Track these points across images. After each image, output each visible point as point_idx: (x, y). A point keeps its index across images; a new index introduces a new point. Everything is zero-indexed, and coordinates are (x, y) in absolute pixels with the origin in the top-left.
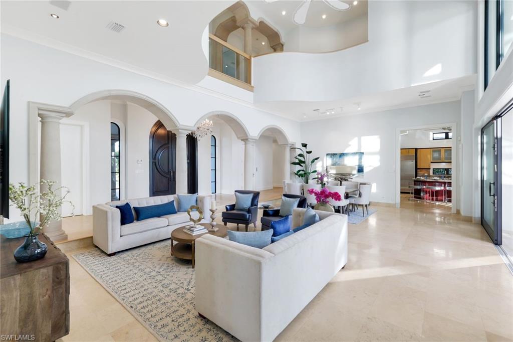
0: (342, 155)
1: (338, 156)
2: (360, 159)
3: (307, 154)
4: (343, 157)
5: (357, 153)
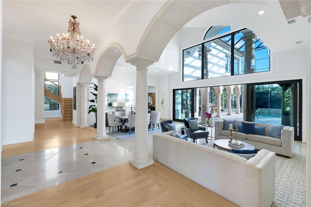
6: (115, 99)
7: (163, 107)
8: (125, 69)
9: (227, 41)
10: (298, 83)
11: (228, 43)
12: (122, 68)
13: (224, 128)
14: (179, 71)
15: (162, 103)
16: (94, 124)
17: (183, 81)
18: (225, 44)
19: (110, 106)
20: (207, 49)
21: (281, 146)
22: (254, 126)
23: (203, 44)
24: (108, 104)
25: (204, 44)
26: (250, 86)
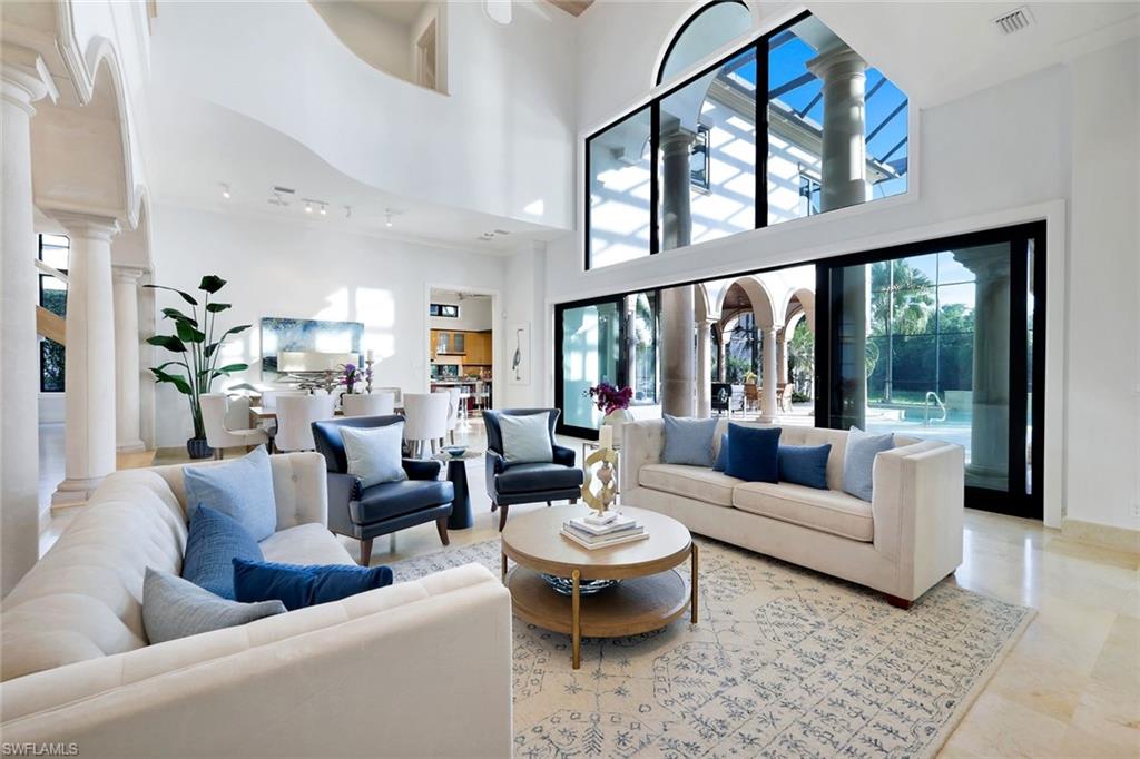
0: (309, 325)
1: (300, 327)
2: (356, 338)
3: (210, 314)
4: (314, 329)
5: (349, 323)
6: (295, 343)
7: (518, 379)
8: (323, 212)
9: (801, 111)
10: (1031, 244)
11: (803, 120)
12: (309, 210)
13: (661, 455)
14: (570, 228)
15: (516, 363)
16: (185, 445)
17: (587, 267)
18: (791, 125)
19: (271, 370)
20: (681, 130)
21: (872, 543)
22: (777, 443)
23: (655, 104)
24: (264, 360)
25: (658, 105)
26: (830, 270)
